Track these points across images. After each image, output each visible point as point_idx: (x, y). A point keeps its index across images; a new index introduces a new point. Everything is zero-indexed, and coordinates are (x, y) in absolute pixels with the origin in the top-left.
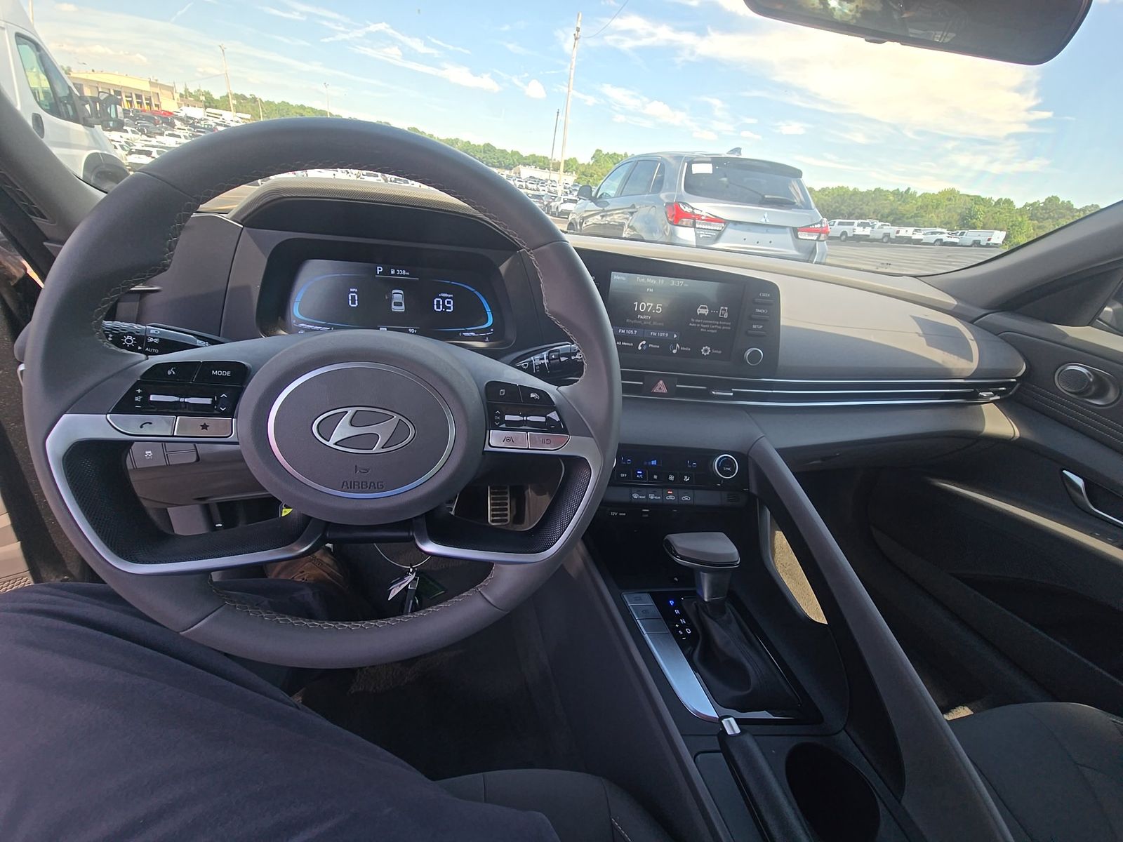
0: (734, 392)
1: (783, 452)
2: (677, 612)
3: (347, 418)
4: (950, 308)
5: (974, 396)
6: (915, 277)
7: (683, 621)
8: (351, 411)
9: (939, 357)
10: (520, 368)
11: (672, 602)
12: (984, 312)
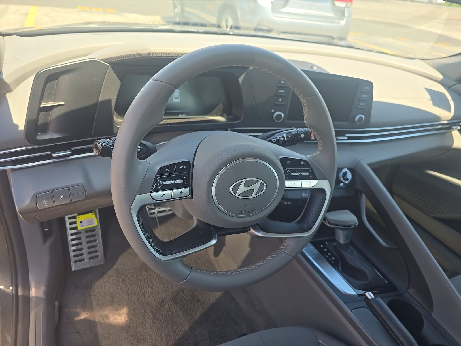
0: (348, 137)
1: (370, 165)
2: (325, 250)
3: (243, 184)
4: (439, 80)
5: (450, 128)
6: (422, 59)
7: (329, 254)
8: (244, 181)
9: (437, 111)
10: (271, 141)
11: (322, 246)
12: (454, 83)
